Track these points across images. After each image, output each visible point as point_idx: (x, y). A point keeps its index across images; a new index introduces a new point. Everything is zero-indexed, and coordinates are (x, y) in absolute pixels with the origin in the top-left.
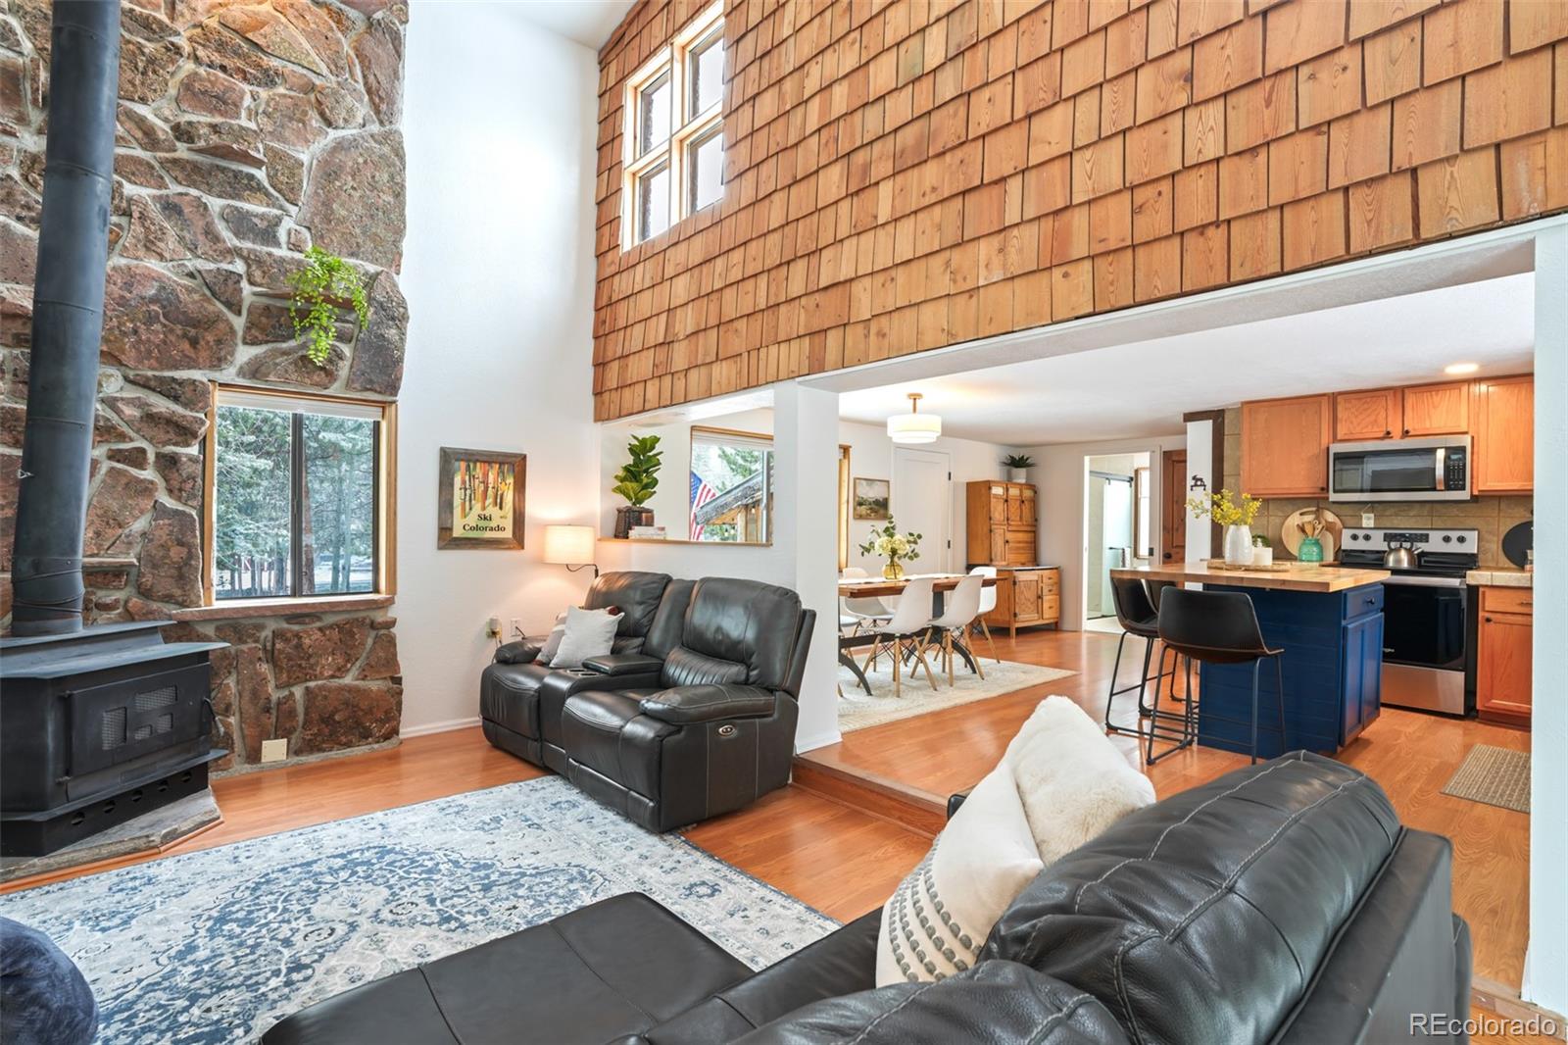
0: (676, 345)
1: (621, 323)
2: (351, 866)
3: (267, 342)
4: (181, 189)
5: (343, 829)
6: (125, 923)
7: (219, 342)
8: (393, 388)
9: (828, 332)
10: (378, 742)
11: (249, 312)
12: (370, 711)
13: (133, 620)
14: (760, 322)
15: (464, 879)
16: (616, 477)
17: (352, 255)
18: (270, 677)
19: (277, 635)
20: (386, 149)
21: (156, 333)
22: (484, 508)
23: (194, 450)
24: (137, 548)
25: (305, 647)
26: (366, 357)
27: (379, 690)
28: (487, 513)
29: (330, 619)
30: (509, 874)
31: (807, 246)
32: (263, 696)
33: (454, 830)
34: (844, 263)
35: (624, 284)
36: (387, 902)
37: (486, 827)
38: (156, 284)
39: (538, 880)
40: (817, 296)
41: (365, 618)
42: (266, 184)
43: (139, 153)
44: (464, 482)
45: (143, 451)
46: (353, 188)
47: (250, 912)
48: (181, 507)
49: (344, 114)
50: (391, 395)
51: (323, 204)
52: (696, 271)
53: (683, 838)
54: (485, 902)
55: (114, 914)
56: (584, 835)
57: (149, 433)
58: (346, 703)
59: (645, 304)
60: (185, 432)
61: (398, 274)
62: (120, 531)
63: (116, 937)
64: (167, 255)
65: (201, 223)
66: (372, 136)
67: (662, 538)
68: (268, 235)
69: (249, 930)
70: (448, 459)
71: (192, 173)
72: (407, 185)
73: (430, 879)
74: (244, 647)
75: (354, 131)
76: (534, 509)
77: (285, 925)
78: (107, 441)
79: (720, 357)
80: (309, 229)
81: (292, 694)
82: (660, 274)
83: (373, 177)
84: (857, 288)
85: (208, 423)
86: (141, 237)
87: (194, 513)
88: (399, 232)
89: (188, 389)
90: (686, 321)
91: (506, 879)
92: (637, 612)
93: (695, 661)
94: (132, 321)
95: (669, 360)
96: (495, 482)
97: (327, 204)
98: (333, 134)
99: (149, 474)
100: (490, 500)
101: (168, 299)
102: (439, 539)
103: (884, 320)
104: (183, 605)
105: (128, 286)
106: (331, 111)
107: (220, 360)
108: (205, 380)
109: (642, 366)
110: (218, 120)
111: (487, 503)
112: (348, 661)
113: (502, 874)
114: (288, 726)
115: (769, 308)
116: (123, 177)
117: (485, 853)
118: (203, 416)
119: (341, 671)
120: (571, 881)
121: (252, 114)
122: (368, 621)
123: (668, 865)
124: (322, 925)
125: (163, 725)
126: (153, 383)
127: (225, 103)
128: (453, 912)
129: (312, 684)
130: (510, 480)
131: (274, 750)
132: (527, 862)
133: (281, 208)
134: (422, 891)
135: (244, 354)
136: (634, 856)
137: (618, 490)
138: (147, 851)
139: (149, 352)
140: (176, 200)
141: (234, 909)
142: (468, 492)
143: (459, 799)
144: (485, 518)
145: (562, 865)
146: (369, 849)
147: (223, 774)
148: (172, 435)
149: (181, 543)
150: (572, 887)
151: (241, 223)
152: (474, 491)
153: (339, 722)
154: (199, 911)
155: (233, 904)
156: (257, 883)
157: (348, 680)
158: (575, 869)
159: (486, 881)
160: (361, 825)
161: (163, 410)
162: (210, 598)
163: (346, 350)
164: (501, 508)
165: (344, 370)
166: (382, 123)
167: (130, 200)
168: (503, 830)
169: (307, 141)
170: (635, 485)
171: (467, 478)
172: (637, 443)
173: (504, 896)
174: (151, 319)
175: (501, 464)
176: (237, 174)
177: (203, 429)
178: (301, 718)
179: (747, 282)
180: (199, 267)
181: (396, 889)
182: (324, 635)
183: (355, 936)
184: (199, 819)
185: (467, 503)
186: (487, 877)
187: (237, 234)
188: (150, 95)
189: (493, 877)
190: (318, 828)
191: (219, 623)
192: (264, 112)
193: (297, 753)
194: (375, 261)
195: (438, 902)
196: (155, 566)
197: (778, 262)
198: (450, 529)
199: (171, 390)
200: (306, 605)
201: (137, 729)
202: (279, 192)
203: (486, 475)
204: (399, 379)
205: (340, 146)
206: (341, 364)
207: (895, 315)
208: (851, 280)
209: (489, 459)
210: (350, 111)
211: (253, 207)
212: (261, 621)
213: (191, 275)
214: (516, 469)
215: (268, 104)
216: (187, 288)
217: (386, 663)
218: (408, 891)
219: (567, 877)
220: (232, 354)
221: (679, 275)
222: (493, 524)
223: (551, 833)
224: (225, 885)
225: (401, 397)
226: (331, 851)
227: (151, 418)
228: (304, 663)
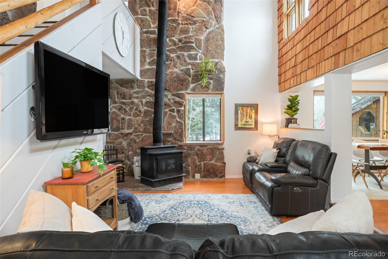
0: (298, 66)
1: (284, 62)
2: (198, 204)
3: (196, 82)
4: (180, 53)
5: (201, 196)
6: (159, 203)
7: (187, 84)
8: (222, 89)
9: (340, 53)
10: (219, 178)
11: (192, 77)
12: (217, 170)
13: (173, 144)
14: (319, 54)
15: (218, 213)
16: (285, 109)
17: (213, 58)
18: (197, 159)
19: (198, 150)
20: (220, 30)
21: (176, 84)
22: (246, 119)
23: (183, 108)
24: (173, 129)
25: (204, 153)
26: (216, 83)
27: (220, 165)
28: (247, 120)
29: (209, 147)
30: (228, 215)
31: (333, 24)
32: (196, 163)
33: (223, 202)
34: (344, 27)
35: (285, 50)
36: (200, 213)
37: (230, 203)
38: (176, 74)
39: (234, 219)
40: (336, 41)
41: (216, 147)
42: (195, 47)
43: (173, 47)
44: (241, 112)
45: (174, 109)
46: (213, 42)
47: (177, 208)
48: (181, 121)
49: (210, 25)
50: (222, 91)
51: (206, 48)
52: (302, 41)
53: (279, 219)
54: (219, 220)
55: (159, 201)
56: (253, 211)
57: (175, 105)
58: (212, 167)
59: (290, 55)
60: (181, 104)
61: (223, 60)
62: (171, 126)
63: (157, 205)
64: (178, 67)
65: (183, 59)
66: (216, 28)
67: (298, 127)
68: (195, 58)
69: (175, 211)
70: (237, 106)
71: (182, 49)
72: (225, 38)
73: (211, 211)
74: (192, 152)
75: (212, 28)
76: (260, 119)
77: (181, 212)
78: (169, 108)
79: (309, 68)
80: (203, 54)
81: (201, 164)
82: (293, 44)
83: (217, 38)
84: (349, 35)
85: (185, 102)
86: (173, 64)
87: (183, 122)
88: (223, 50)
89: (181, 95)
90: (300, 58)
91: (227, 216)
92: (284, 150)
93: (296, 166)
94: (172, 82)
95: (296, 71)
96: (249, 112)
97: (207, 48)
98: (208, 31)
99: (175, 114)
100: (248, 117)
101: (178, 77)
102: (235, 127)
103: (358, 44)
104: (181, 142)
105: (171, 75)
106: (207, 26)
107: (187, 88)
108: (184, 93)
109: (289, 74)
110: (186, 35)
111: (247, 118)
112: (213, 157)
113: (227, 215)
114: (200, 171)
115: (322, 49)
116: (171, 53)
117: (226, 209)
118: (184, 101)
119: (211, 160)
120: (241, 221)
121: (192, 32)
122: (217, 148)
123: (269, 225)
124: (186, 214)
125: (173, 166)
126: (176, 95)
127: (187, 31)
128: (211, 220)
129: (205, 162)
130: (254, 111)
131: (198, 176)
132: (234, 214)
133: (198, 51)
134: (208, 213)
135: (192, 86)
136: (262, 220)
137: (285, 112)
138: (168, 191)
139: (175, 88)
140: (179, 55)
141: (175, 206)
142: (242, 115)
143: (229, 195)
144: (247, 122)
145: (242, 217)
146: (203, 201)
147: (188, 179)
148: (179, 106)
149: (181, 129)
150: (241, 223)
151: (190, 57)
152: (244, 115)
153: (211, 172)
154: (170, 205)
155: (175, 205)
156: (181, 202)
157: (213, 162)
158: (244, 219)
159: (222, 215)
160: (205, 196)
161: (177, 100)
162: (186, 140)
163: (212, 82)
164: (251, 119)
165: (211, 87)
166: (219, 24)
167: (172, 58)
168: (234, 205)
169: (203, 34)
170: (290, 111)
171: (242, 111)
172: (291, 98)
173: (224, 220)
174: (175, 81)
175: (251, 107)
176: (189, 46)
177: (184, 103)
178: (203, 169)
179: (316, 41)
180: (183, 68)
181: (203, 211)
182: (208, 150)
183: (191, 218)
184: (178, 187)
185: (242, 118)
186: (223, 214)
187: (190, 60)
188: (175, 35)
189: (224, 215)
190: (197, 194)
191: (187, 146)
192: (194, 31)
193: (202, 177)
194: (218, 59)
195: (209, 217)
196: (176, 133)
197: (324, 32)
198: (238, 125)
199: (179, 96)
200: (203, 143)
201: (169, 166)
202: (197, 48)
203: (247, 110)
204: (224, 87)
205: (210, 33)
206: (210, 85)
207: (363, 42)
208: (347, 33)
209: (247, 106)
210: (211, 24)
211: (193, 53)
212: (195, 146)
213: (182, 71)
214: (255, 108)
215: (195, 29)
216: (181, 73)
217: (221, 158)
218: (206, 212)
219: (241, 220)
220: (189, 86)
221: (298, 43)
222: (249, 123)
223: (245, 208)
224: (176, 201)
225: (225, 92)
226: (196, 200)
227: (175, 102)
228: (203, 157)
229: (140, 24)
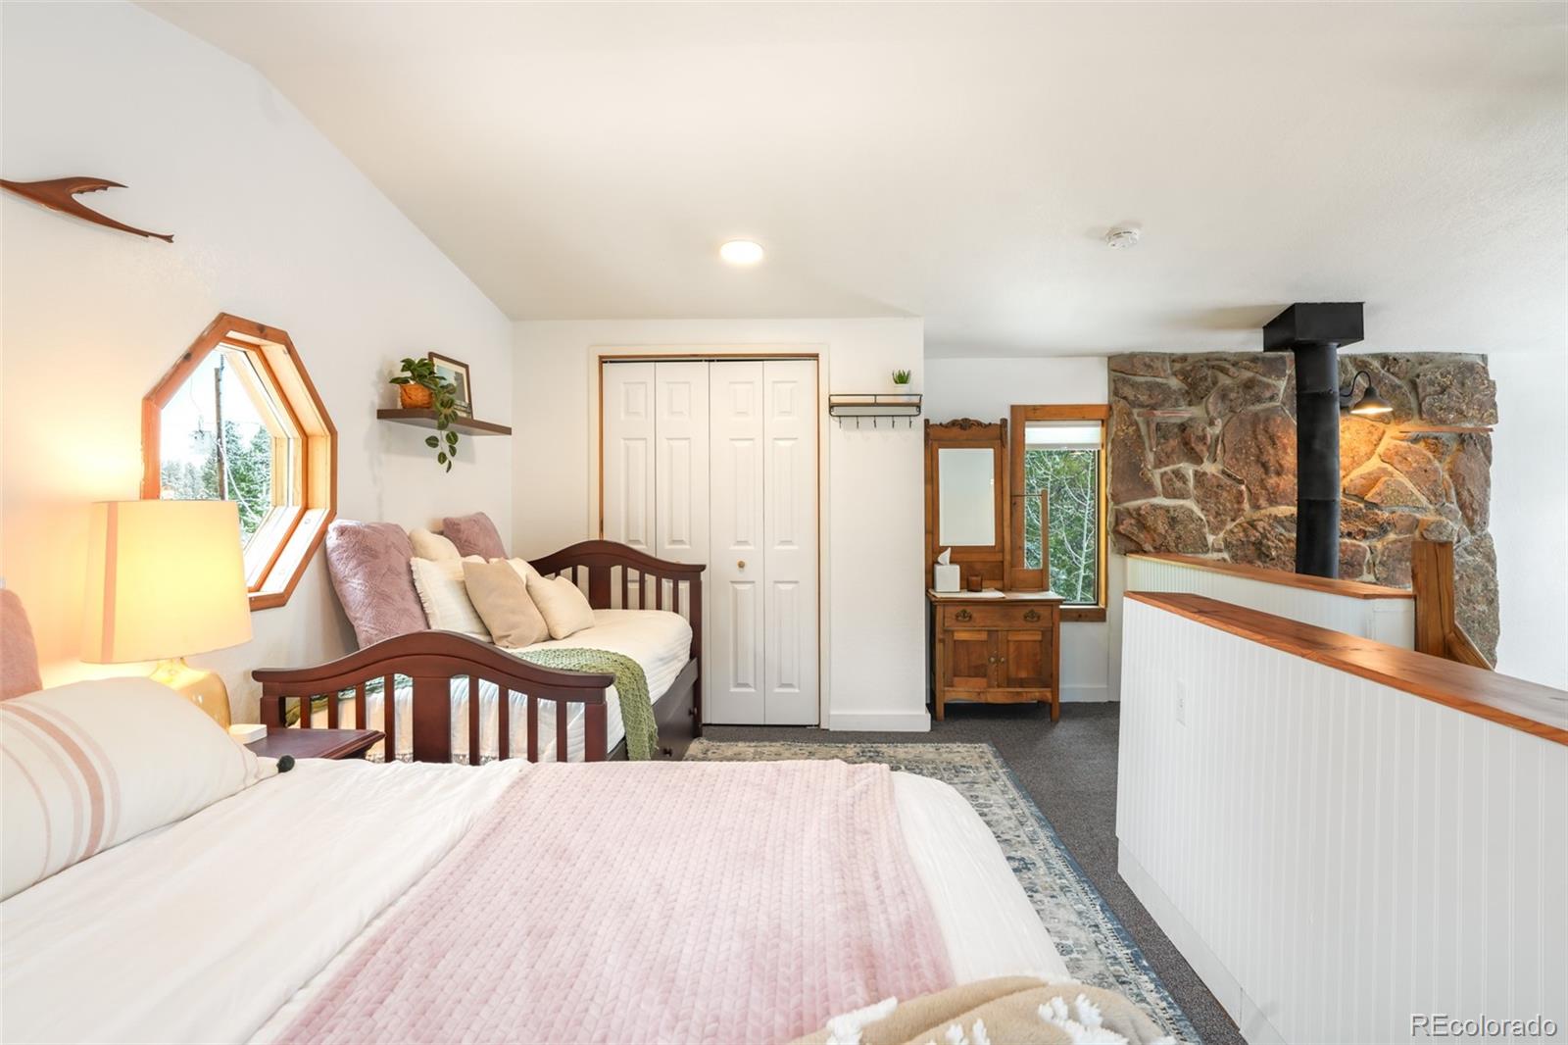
20: (1479, 558)
66: (1465, 549)
72: (1500, 590)
83: (1468, 591)
121: (1372, 567)
127: (1352, 566)
166: (1473, 532)
192: (1380, 562)
215: (1383, 555)
229: (1163, 532)
